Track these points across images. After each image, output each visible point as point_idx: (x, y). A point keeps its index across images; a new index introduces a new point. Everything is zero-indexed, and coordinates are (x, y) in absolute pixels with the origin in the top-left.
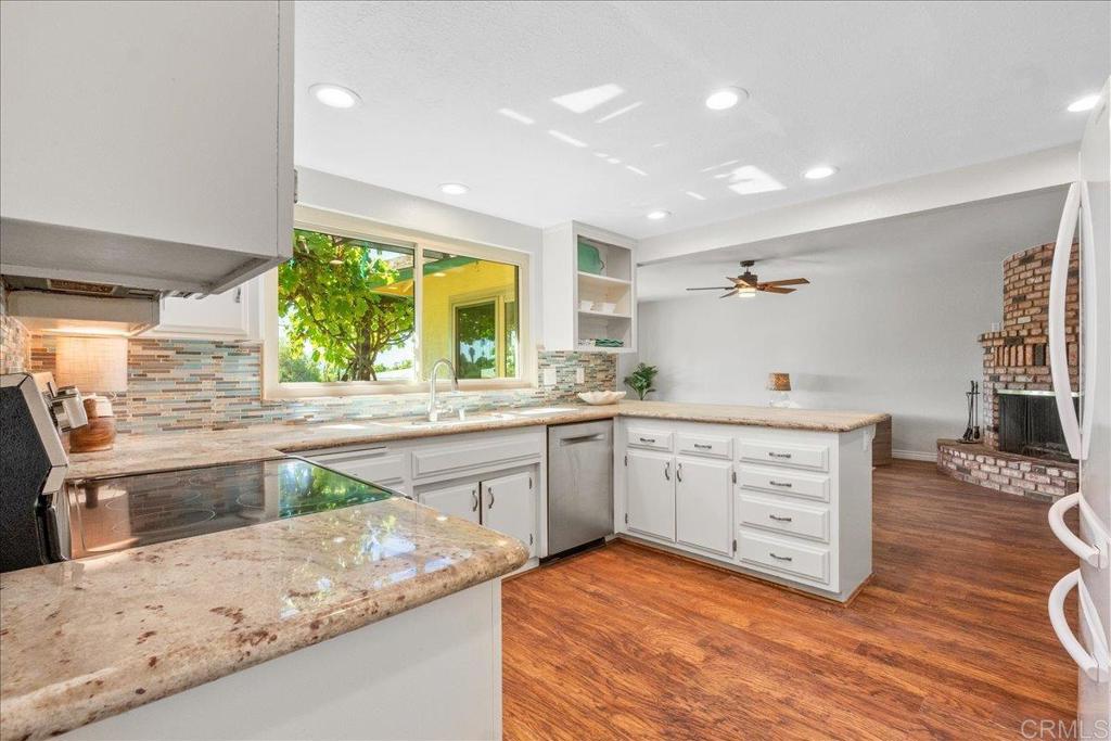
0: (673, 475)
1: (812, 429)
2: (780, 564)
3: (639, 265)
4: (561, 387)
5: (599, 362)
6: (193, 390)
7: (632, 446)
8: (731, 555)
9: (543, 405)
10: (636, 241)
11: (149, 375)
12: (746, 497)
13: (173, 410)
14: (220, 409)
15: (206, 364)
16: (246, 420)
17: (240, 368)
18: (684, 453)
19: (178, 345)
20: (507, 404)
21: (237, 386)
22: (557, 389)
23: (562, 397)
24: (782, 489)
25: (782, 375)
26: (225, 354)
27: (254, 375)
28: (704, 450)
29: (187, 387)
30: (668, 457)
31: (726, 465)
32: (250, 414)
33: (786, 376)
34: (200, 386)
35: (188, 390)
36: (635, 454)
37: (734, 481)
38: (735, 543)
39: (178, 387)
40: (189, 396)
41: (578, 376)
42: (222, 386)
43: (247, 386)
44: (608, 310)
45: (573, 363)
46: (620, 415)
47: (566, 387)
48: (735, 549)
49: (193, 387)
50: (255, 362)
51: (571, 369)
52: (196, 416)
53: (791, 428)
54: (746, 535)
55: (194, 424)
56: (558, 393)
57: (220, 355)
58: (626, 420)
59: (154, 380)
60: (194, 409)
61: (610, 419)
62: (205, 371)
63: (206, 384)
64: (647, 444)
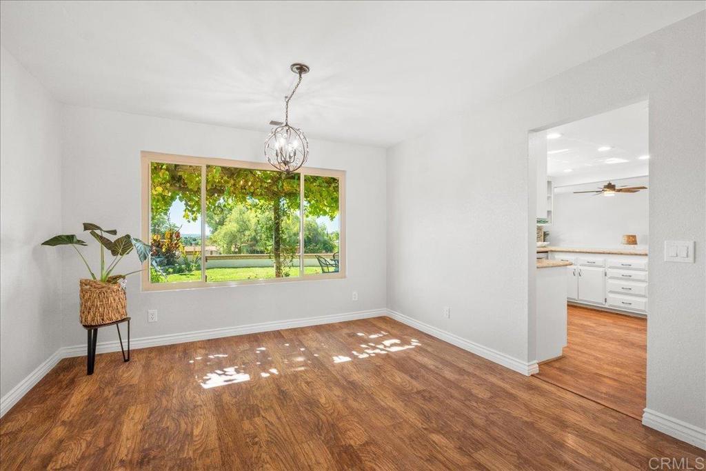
0: (577, 273)
1: (640, 255)
2: (626, 306)
8: (604, 303)
12: (610, 281)
18: (583, 265)
24: (628, 278)
25: (632, 236)
28: (592, 264)
30: (575, 267)
31: (601, 269)
33: (634, 237)
37: (606, 275)
38: (606, 299)
46: (552, 251)
48: (606, 301)
53: (631, 254)
54: (611, 295)
61: (547, 252)
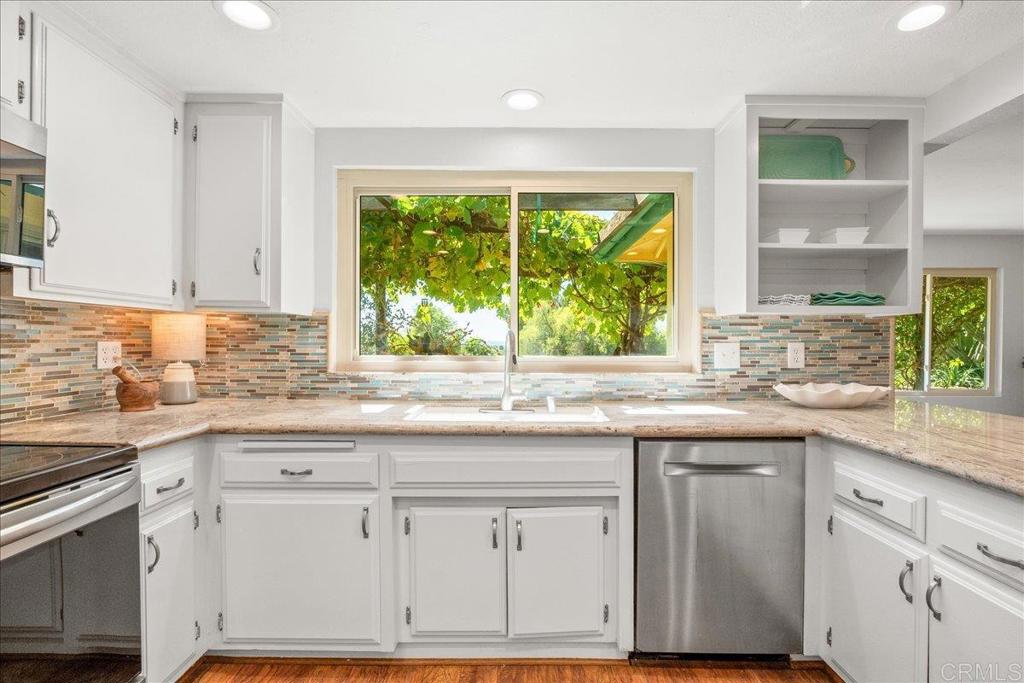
0: (920, 595)
3: (929, 148)
4: (749, 372)
5: (843, 332)
6: (272, 360)
7: (841, 501)
9: (711, 399)
10: (923, 100)
11: (242, 346)
13: (258, 377)
14: (293, 379)
15: (284, 337)
16: (314, 392)
17: (310, 341)
18: (948, 553)
19: (261, 319)
20: (643, 393)
21: (308, 358)
22: (741, 375)
23: (752, 388)
26: (298, 327)
27: (322, 348)
29: (268, 357)
30: (912, 551)
32: (318, 385)
34: (277, 357)
35: (269, 360)
36: (846, 518)
39: (261, 357)
40: (269, 365)
41: (790, 353)
42: (296, 358)
43: (315, 358)
44: (850, 238)
45: (780, 333)
46: (817, 435)
47: (763, 373)
49: (272, 357)
50: (322, 334)
51: (775, 344)
52: (275, 384)
55: (273, 392)
56: (744, 383)
57: (293, 328)
58: (834, 447)
59: (244, 350)
60: (274, 378)
62: (281, 342)
63: (284, 355)
64: (869, 505)
